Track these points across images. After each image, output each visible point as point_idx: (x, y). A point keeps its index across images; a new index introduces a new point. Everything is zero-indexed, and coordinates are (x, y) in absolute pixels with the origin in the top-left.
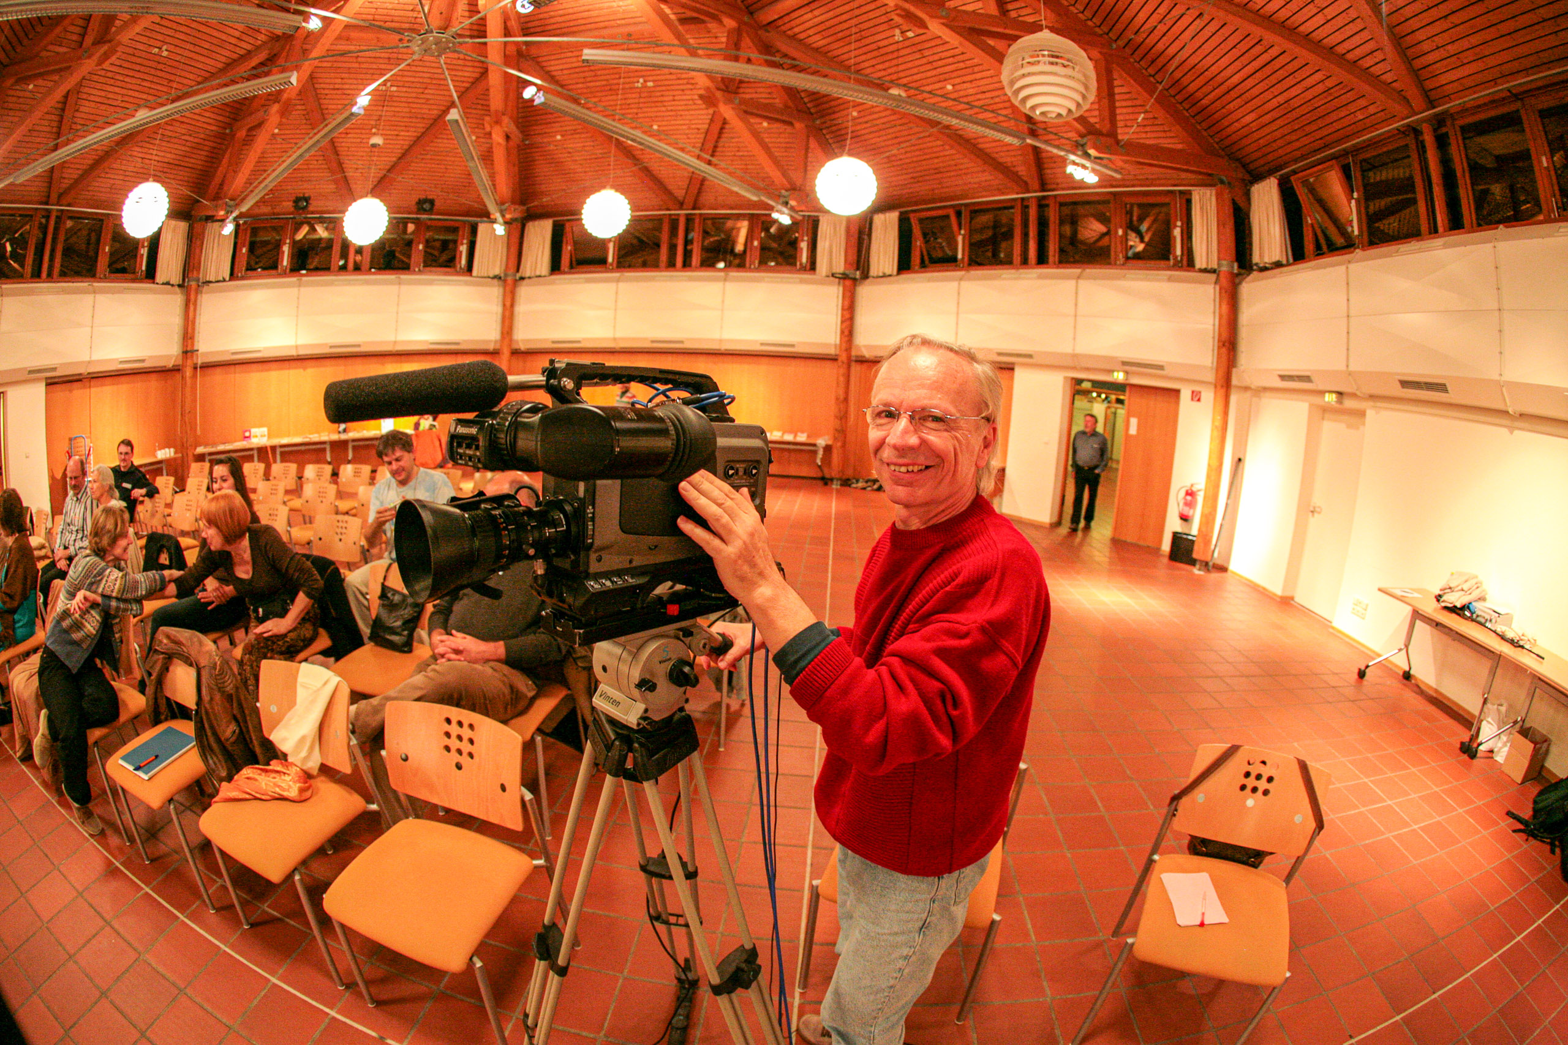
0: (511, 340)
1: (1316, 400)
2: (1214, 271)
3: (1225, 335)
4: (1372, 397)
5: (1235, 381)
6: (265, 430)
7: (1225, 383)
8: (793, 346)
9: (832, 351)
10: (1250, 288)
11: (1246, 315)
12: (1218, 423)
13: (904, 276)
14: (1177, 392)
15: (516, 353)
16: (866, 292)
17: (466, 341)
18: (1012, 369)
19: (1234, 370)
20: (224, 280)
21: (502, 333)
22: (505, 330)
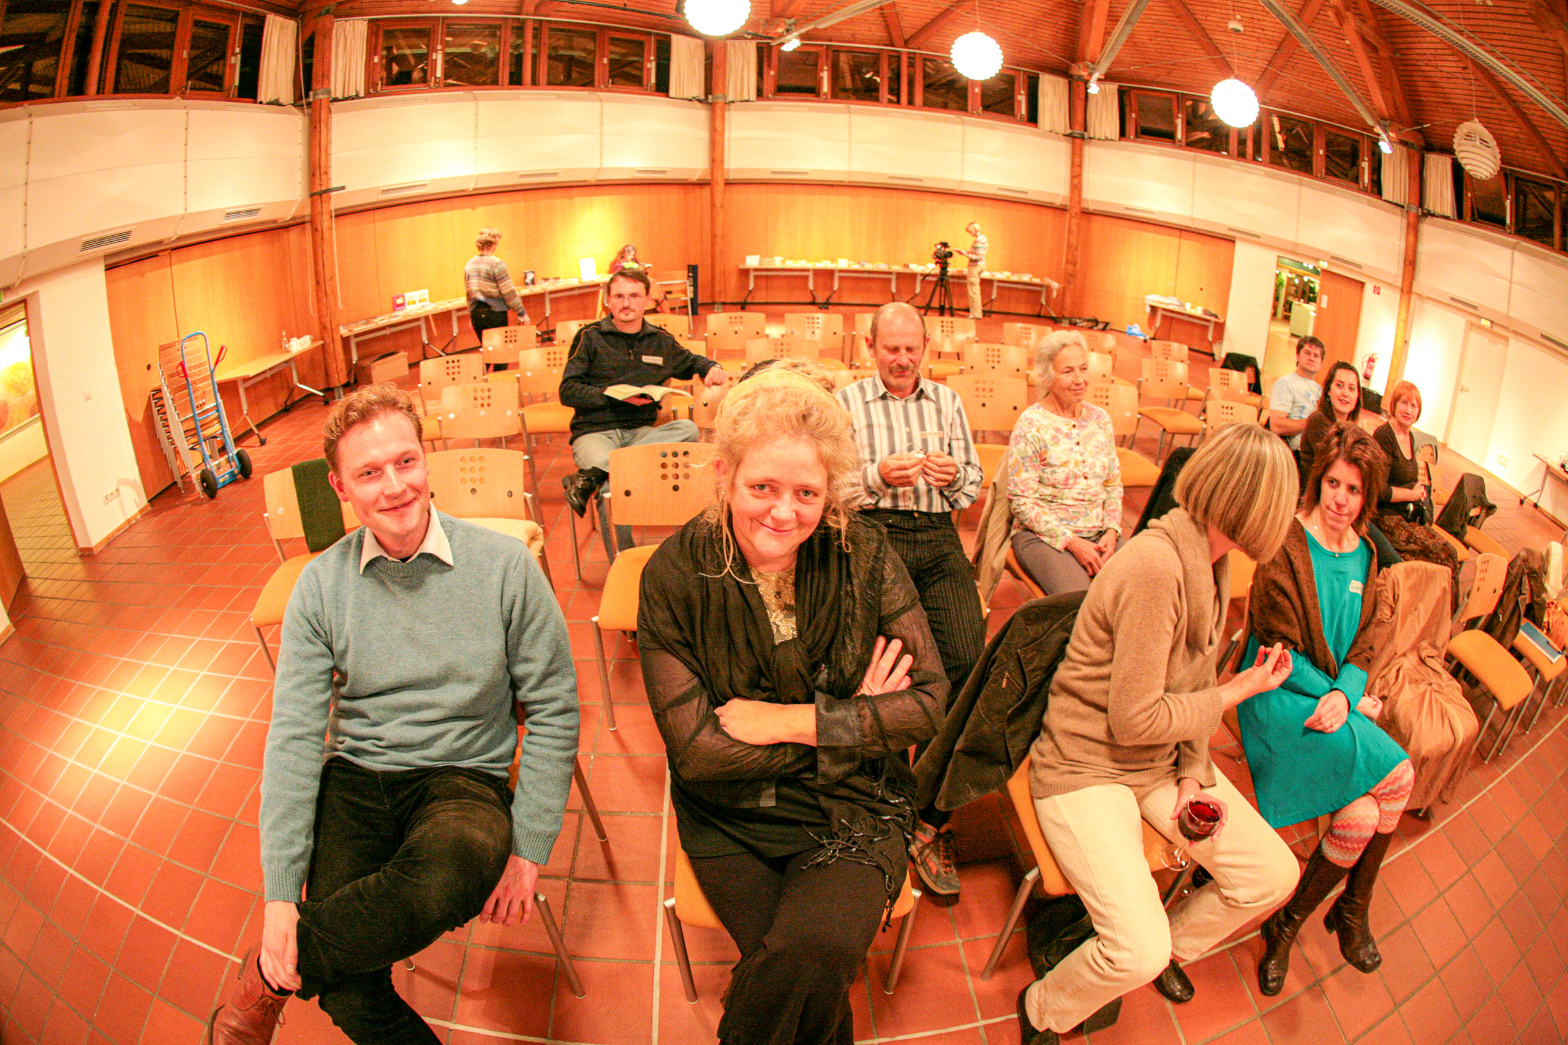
0: (723, 169)
1: (1475, 320)
2: (1396, 204)
3: (1410, 258)
4: (1515, 332)
5: (1414, 289)
6: (425, 293)
7: (1407, 289)
8: (1025, 193)
9: (1058, 202)
10: (1427, 228)
11: (1424, 247)
12: (1403, 317)
13: (1123, 143)
14: (1362, 284)
15: (728, 183)
16: (1091, 152)
17: (673, 169)
18: (1233, 242)
19: (1415, 283)
20: (357, 97)
21: (713, 160)
22: (718, 158)
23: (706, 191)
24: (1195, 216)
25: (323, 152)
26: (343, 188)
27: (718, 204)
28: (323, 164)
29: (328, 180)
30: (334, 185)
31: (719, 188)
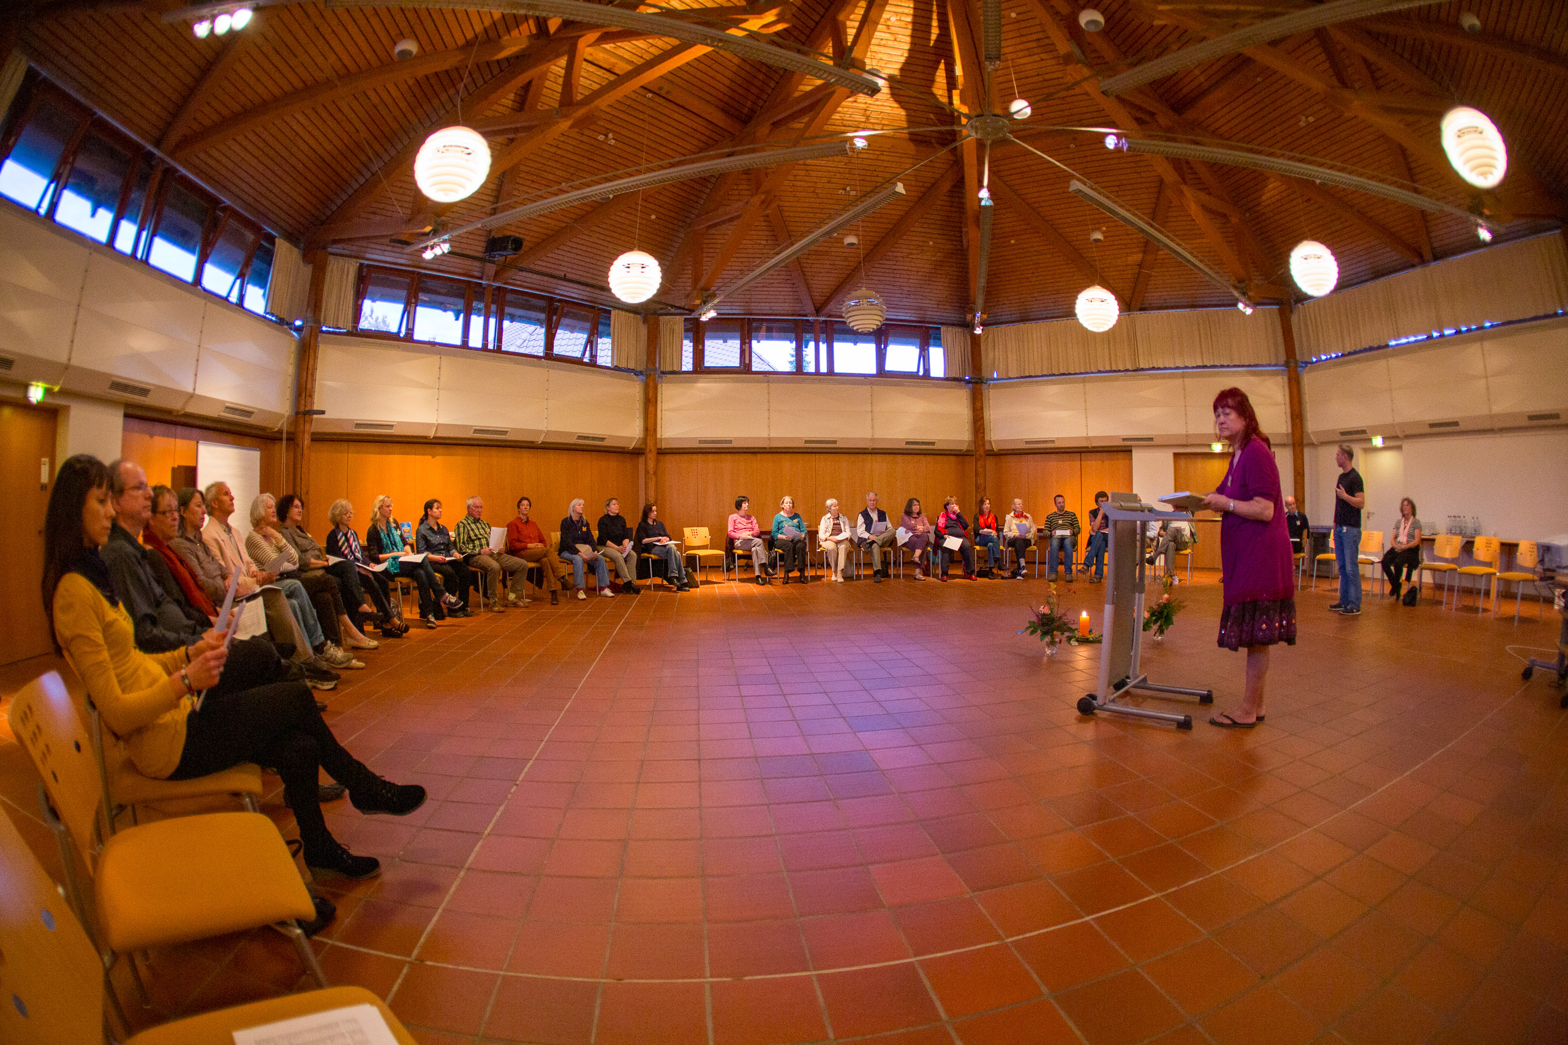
0: (656, 439)
9: (961, 448)
15: (661, 452)
18: (1129, 451)
21: (646, 429)
22: (651, 428)
23: (642, 459)
24: (1090, 435)
25: (309, 375)
26: (323, 412)
27: (651, 472)
28: (309, 386)
29: (312, 403)
30: (316, 408)
31: (651, 456)
